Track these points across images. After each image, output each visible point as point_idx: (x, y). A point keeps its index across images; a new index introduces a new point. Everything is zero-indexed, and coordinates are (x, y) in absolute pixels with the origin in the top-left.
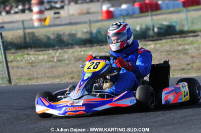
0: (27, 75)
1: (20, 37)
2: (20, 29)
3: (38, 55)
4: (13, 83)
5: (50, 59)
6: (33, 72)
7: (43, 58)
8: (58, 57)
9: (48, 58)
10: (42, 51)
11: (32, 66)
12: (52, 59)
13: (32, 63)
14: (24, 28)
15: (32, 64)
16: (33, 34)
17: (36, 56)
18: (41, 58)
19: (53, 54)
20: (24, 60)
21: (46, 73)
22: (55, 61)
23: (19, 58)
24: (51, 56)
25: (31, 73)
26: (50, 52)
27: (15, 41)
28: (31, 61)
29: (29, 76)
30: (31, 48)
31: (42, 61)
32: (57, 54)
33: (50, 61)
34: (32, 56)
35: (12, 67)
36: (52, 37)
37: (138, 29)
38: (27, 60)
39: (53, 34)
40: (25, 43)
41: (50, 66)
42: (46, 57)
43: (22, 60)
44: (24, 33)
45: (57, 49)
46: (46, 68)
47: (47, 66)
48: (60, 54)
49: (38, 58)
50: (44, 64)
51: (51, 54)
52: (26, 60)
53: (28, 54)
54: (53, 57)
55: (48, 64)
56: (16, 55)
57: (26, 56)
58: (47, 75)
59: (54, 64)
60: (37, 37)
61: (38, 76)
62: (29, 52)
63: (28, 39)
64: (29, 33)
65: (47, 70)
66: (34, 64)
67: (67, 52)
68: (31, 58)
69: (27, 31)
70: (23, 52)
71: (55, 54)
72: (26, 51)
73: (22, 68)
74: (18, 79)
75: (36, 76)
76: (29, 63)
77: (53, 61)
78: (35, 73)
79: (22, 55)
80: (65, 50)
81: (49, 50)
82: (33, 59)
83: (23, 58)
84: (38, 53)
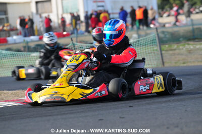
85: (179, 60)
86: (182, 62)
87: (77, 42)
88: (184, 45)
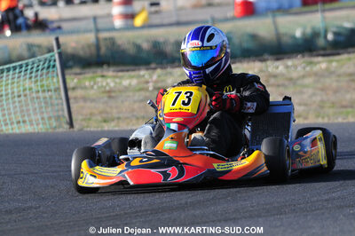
0: (101, 113)
1: (89, 46)
2: (90, 31)
3: (121, 78)
4: (77, 126)
5: (141, 86)
6: (111, 107)
7: (130, 84)
8: (156, 82)
9: (139, 83)
10: (128, 71)
11: (110, 97)
12: (145, 86)
13: (109, 92)
14: (98, 30)
15: (110, 94)
16: (112, 41)
17: (117, 80)
18: (126, 83)
19: (147, 77)
20: (95, 87)
21: (133, 110)
22: (151, 88)
23: (87, 84)
24: (143, 79)
25: (108, 109)
26: (142, 72)
27: (81, 53)
28: (108, 88)
29: (104, 115)
30: (109, 64)
31: (127, 89)
32: (155, 77)
33: (141, 90)
34: (110, 79)
35: (75, 98)
36: (145, 46)
37: (298, 34)
38: (102, 86)
39: (148, 41)
40: (98, 55)
41: (141, 98)
42: (134, 82)
43: (92, 87)
44: (97, 39)
45: (155, 69)
46: (135, 102)
47: (136, 98)
48: (159, 76)
49: (120, 83)
50: (131, 94)
51: (144, 76)
52: (99, 88)
53: (103, 76)
54: (147, 82)
55: (137, 94)
56: (81, 77)
57: (99, 79)
58: (135, 113)
59: (148, 94)
60: (119, 46)
61: (121, 115)
62: (105, 73)
63: (103, 50)
64: (106, 39)
65: (136, 106)
66: (113, 94)
67: (171, 73)
68: (107, 84)
69: (103, 35)
70: (94, 72)
71: (151, 77)
72: (99, 71)
73: (93, 100)
74: (84, 120)
75: (116, 115)
76: (105, 92)
77: (147, 89)
78: (115, 111)
79: (93, 78)
80: (169, 70)
81: (139, 70)
82: (112, 85)
83: (95, 83)
84: (120, 74)
85: (91, 114)
86: (99, 118)
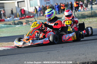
87: (37, 19)
88: (87, 19)
